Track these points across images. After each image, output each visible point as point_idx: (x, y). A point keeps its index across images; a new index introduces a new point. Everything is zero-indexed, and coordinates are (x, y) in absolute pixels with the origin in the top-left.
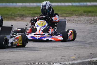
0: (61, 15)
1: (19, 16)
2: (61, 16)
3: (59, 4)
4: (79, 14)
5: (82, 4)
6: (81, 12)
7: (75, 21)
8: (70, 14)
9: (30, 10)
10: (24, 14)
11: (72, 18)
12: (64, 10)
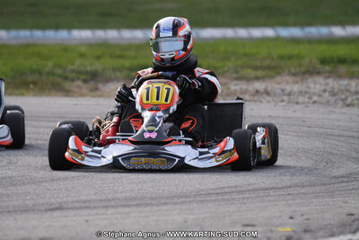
0: (237, 72)
1: (82, 77)
4: (303, 69)
6: (311, 62)
7: (289, 94)
8: (269, 68)
9: (120, 57)
10: (99, 70)
11: (279, 83)
12: (245, 55)
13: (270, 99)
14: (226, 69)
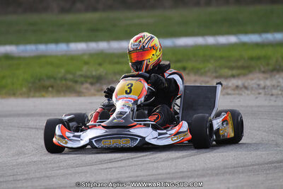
0: (216, 72)
1: (89, 80)
2: (214, 75)
3: (199, 40)
4: (271, 67)
5: (269, 37)
6: (277, 61)
7: (264, 88)
8: (243, 67)
9: (118, 63)
10: (103, 74)
11: (252, 79)
12: (221, 58)
13: (249, 92)
14: (207, 69)
